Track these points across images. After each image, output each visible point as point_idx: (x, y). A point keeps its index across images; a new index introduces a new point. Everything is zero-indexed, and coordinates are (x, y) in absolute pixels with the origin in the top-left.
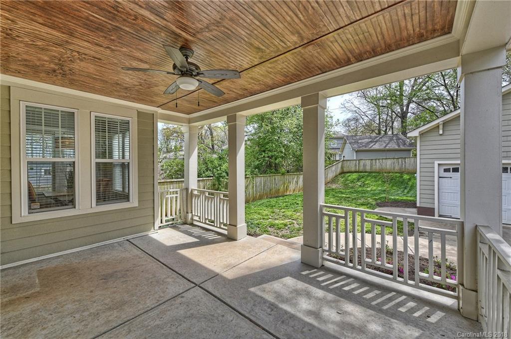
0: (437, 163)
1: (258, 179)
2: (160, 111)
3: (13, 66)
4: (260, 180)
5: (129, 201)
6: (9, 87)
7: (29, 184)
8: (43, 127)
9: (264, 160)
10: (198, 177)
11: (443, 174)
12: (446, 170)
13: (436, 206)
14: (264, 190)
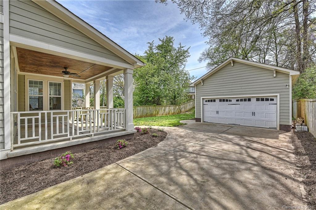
0: (202, 98)
1: (139, 108)
2: (73, 79)
3: (26, 71)
4: (140, 108)
5: (61, 110)
6: (25, 75)
7: (30, 104)
8: (34, 84)
9: (143, 98)
10: (100, 106)
11: (205, 103)
12: (206, 101)
13: (202, 117)
14: (142, 113)
